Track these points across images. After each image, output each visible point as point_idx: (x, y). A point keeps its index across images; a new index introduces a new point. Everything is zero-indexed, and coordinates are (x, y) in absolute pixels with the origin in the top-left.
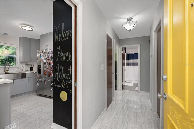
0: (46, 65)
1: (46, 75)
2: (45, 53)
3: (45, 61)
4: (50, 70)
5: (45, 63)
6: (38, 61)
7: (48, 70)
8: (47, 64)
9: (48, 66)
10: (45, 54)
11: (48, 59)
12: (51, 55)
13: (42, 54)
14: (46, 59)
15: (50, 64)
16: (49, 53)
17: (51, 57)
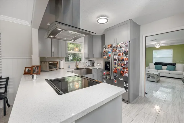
0: (116, 62)
1: (116, 73)
2: (114, 47)
3: (116, 57)
4: (123, 68)
5: (115, 60)
6: (104, 57)
7: (119, 68)
8: (118, 60)
9: (119, 62)
10: (115, 49)
11: (120, 55)
12: (124, 49)
13: (110, 50)
14: (117, 54)
15: (122, 60)
16: (120, 47)
17: (125, 52)
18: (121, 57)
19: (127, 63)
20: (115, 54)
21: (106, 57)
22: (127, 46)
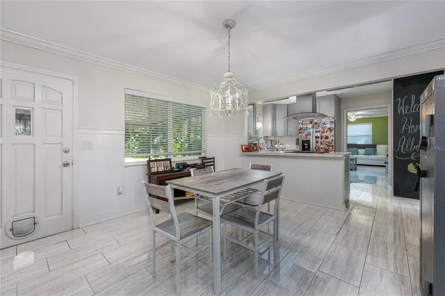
0: (319, 140)
2: (316, 123)
3: (316, 134)
5: (316, 137)
6: (301, 135)
8: (321, 138)
9: (323, 140)
10: (317, 125)
11: (324, 132)
12: (328, 126)
13: (310, 126)
14: (319, 131)
15: (327, 138)
16: (324, 124)
17: (329, 129)
18: (325, 134)
19: (332, 140)
20: (316, 132)
21: (304, 134)
22: (332, 122)
